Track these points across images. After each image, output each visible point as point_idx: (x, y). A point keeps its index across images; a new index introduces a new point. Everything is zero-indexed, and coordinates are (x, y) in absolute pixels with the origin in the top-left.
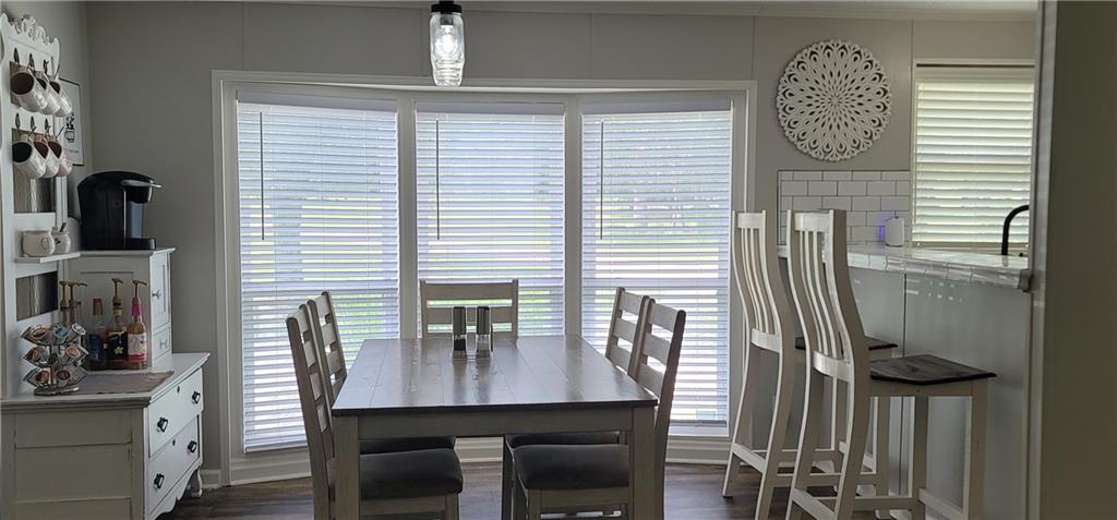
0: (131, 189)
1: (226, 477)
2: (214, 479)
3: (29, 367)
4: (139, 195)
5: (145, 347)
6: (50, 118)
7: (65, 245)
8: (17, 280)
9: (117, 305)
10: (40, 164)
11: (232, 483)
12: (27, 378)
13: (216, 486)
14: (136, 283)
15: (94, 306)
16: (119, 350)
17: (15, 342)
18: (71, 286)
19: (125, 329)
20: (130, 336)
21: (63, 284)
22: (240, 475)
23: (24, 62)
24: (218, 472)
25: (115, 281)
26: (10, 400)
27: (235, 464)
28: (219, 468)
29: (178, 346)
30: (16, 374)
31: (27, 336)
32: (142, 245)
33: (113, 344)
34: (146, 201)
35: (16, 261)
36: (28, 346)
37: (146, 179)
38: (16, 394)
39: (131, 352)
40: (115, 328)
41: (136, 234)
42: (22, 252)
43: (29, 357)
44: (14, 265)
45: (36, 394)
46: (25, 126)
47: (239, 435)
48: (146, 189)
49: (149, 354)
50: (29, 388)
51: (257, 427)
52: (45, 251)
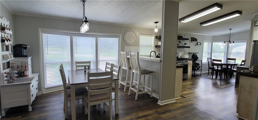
0: (24, 47)
1: (42, 92)
2: (40, 93)
3: (6, 78)
4: (25, 48)
5: (28, 73)
6: (8, 35)
7: (12, 57)
8: (3, 63)
9: (22, 66)
10: (7, 43)
11: (43, 93)
12: (6, 80)
13: (40, 94)
14: (26, 63)
15: (17, 67)
16: (23, 74)
17: (3, 75)
18: (13, 64)
19: (24, 70)
20: (25, 72)
21: (11, 63)
22: (45, 92)
23: (3, 25)
24: (41, 92)
25: (22, 63)
26: (2, 85)
27: (44, 90)
28: (41, 91)
29: (33, 72)
30: (3, 80)
31: (5, 73)
32: (26, 56)
33: (21, 73)
34: (27, 49)
35: (2, 60)
36: (5, 75)
37: (27, 45)
38: (3, 83)
39: (25, 74)
40: (22, 70)
41: (25, 54)
42: (3, 58)
43: (6, 77)
44: (2, 61)
45: (7, 83)
46: (3, 36)
47: (44, 86)
48: (27, 47)
49: (28, 74)
50: (6, 82)
51: (47, 84)
52: (8, 58)
